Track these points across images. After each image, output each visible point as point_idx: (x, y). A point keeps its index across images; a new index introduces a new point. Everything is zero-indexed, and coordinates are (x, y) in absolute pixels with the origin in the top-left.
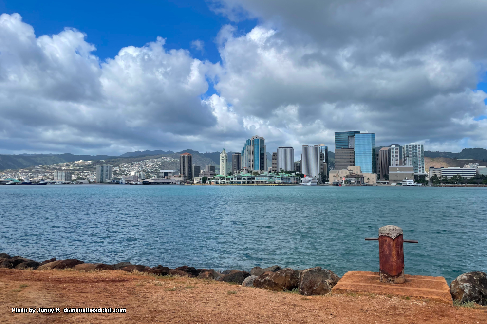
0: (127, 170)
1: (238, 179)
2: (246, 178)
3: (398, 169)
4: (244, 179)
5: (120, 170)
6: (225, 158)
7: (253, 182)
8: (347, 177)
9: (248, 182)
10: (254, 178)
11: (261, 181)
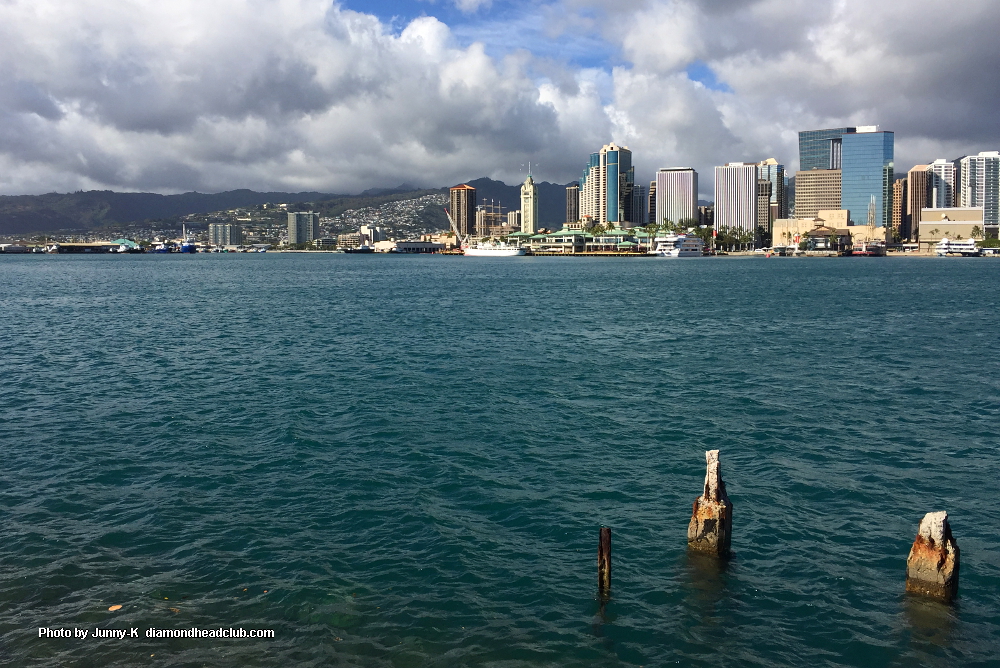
0: (357, 224)
1: (557, 241)
2: (573, 238)
3: (944, 216)
4: (570, 241)
5: (343, 223)
6: (531, 194)
7: (589, 248)
8: (806, 235)
9: (579, 248)
10: (591, 240)
11: (604, 244)
